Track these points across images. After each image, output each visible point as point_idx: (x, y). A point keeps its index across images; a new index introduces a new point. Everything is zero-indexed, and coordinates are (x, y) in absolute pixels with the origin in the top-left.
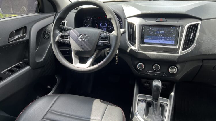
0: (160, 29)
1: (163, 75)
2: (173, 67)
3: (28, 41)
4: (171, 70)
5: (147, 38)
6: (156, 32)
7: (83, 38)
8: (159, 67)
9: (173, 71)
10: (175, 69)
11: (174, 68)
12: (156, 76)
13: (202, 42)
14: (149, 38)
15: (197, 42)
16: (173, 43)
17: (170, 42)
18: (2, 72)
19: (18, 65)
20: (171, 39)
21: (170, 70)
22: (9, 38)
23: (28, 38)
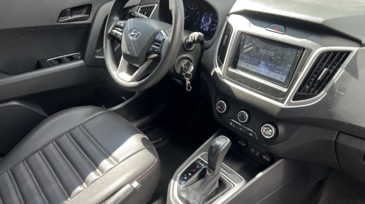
0: (269, 46)
1: (251, 135)
2: (269, 127)
3: (89, 26)
4: (264, 131)
5: (243, 60)
6: (262, 50)
7: (134, 35)
8: (246, 117)
9: (267, 133)
10: (271, 131)
11: (271, 128)
12: (240, 131)
13: (341, 93)
14: (247, 59)
15: (330, 89)
16: (283, 81)
17: (278, 77)
18: (48, 60)
19: (74, 55)
20: (281, 71)
21: (263, 129)
22: (59, 17)
23: (91, 22)
